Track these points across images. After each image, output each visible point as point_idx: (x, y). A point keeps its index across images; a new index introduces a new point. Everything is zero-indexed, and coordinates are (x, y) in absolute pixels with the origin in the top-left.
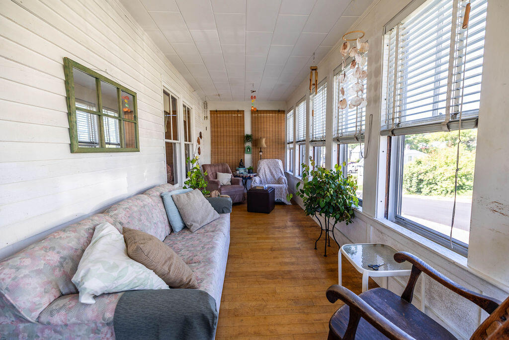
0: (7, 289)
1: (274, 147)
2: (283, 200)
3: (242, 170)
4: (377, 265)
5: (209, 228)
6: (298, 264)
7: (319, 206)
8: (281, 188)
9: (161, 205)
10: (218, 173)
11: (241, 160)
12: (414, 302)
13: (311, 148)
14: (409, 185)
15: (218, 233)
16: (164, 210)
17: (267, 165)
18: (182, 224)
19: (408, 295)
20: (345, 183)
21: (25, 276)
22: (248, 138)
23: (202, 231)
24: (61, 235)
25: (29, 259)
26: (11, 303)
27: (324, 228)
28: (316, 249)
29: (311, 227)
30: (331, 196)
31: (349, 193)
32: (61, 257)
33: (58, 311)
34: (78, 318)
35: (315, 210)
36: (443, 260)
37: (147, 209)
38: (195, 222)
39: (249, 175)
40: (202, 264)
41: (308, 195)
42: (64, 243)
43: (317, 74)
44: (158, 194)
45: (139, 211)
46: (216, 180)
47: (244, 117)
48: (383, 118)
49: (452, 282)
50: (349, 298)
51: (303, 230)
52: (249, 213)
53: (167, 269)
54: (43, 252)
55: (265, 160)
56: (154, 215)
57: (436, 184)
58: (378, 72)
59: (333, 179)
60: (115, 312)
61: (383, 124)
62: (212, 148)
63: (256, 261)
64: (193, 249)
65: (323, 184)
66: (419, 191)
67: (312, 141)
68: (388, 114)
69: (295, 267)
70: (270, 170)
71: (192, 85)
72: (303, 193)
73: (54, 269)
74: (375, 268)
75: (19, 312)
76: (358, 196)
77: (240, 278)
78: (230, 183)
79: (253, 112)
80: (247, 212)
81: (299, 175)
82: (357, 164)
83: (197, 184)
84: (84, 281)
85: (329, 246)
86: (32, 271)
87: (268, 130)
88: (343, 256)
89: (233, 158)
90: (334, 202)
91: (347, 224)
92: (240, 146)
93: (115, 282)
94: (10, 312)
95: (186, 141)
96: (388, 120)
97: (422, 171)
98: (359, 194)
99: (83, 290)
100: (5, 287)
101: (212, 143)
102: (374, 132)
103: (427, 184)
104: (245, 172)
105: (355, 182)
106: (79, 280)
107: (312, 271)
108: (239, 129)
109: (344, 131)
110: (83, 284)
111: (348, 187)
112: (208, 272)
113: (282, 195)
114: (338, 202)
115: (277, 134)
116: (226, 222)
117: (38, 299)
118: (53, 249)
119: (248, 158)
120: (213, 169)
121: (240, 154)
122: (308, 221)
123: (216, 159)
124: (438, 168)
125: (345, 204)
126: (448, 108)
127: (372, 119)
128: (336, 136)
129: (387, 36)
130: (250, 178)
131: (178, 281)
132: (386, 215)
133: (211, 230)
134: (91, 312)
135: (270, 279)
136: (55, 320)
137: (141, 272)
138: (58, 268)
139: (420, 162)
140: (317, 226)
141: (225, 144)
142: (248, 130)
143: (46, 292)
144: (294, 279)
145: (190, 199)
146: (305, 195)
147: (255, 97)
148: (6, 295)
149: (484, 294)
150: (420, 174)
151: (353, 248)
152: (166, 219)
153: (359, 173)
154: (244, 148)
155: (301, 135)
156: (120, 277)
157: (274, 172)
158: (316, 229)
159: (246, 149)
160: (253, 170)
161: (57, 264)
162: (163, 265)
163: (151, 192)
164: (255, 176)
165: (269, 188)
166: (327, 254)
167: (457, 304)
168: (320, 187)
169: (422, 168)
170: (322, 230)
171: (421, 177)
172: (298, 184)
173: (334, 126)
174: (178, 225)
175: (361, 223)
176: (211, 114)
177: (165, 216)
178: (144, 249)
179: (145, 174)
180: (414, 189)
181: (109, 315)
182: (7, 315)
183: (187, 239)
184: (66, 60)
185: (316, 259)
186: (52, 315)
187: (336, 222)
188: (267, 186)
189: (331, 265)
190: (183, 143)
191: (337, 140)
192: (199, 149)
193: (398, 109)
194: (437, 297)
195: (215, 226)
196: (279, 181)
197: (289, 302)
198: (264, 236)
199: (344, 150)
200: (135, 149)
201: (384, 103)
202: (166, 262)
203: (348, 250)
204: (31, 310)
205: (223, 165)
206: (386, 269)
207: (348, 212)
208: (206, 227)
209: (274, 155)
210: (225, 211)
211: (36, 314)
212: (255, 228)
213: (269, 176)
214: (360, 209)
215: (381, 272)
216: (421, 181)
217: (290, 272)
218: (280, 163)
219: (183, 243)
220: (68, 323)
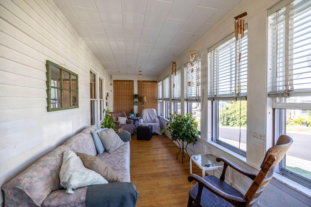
0: (27, 189)
1: (151, 101)
2: (157, 132)
3: (132, 115)
4: (209, 165)
5: (119, 151)
6: (168, 168)
7: (179, 136)
8: (156, 125)
9: (91, 138)
10: (118, 117)
11: (132, 109)
12: (225, 181)
13: (172, 103)
14: (223, 121)
15: (125, 153)
16: (93, 141)
17: (148, 112)
18: (104, 149)
19: (223, 178)
20: (192, 123)
21: (36, 181)
22: (136, 96)
23: (116, 152)
24: (47, 159)
25: (35, 172)
26: (28, 196)
27: (181, 147)
28: (177, 159)
29: (174, 147)
30: (185, 130)
31: (194, 128)
32: (50, 171)
33: (54, 199)
34: (66, 202)
35: (177, 137)
36: (237, 160)
37: (85, 141)
38: (111, 147)
39: (137, 118)
40: (121, 171)
41: (173, 129)
42: (50, 162)
43: (176, 65)
44: (89, 132)
45: (82, 143)
46: (118, 122)
47: (133, 84)
48: (209, 92)
49: (240, 169)
50: (198, 179)
51: (169, 149)
52: (138, 140)
53: (106, 174)
54: (41, 168)
55: (146, 109)
56: (89, 145)
57: (236, 120)
58: (206, 69)
59: (186, 121)
60: (86, 196)
61: (209, 94)
62: (114, 102)
63: (145, 168)
64: (113, 163)
65: (181, 124)
66: (228, 124)
67: (173, 100)
68: (211, 90)
69: (167, 169)
70: (149, 115)
71: (104, 66)
72: (170, 129)
73: (48, 177)
74: (208, 166)
75: (32, 201)
76: (198, 130)
77: (138, 178)
78: (126, 123)
79: (139, 81)
80: (136, 140)
81: (166, 118)
82: (196, 109)
83: (110, 125)
84: (70, 181)
85: (184, 157)
86: (39, 178)
87: (148, 92)
88: (192, 161)
89: (127, 108)
90: (187, 133)
91: (193, 145)
92: (131, 101)
93: (84, 181)
94: (26, 202)
95: (100, 99)
96: (211, 93)
97: (229, 113)
98: (199, 129)
99: (69, 186)
100: (26, 187)
101: (114, 99)
102: (205, 98)
103: (232, 120)
104: (134, 116)
105: (196, 122)
106: (67, 181)
107: (177, 171)
108: (131, 91)
109: (190, 96)
110: (70, 182)
111: (193, 125)
112: (125, 174)
113: (156, 130)
114: (188, 133)
115: (152, 94)
116: (128, 146)
117: (42, 193)
118: (46, 166)
119: (136, 108)
120: (115, 115)
121: (131, 105)
122: (172, 144)
123: (117, 108)
124: (236, 111)
125: (192, 134)
126: (236, 91)
127: (204, 92)
128: (186, 98)
129: (209, 54)
130: (137, 120)
131: (111, 180)
132: (212, 140)
133: (121, 151)
134: (73, 198)
135: (154, 177)
136: (53, 204)
137: (96, 175)
138: (50, 176)
139: (227, 109)
140: (177, 146)
141: (122, 100)
142: (136, 92)
143: (46, 190)
144: (167, 176)
145: (108, 134)
146: (171, 130)
147: (141, 74)
148: (26, 192)
149: (253, 173)
150: (228, 115)
151: (196, 157)
152: (95, 146)
153: (197, 114)
154: (134, 102)
155: (167, 95)
156: (87, 178)
157: (152, 116)
158: (176, 148)
159: (135, 103)
160: (139, 115)
161: (49, 174)
162: (104, 172)
163: (85, 131)
164: (140, 118)
165: (149, 125)
166: (183, 161)
167: (244, 180)
168: (179, 125)
169: (229, 112)
170: (180, 148)
171: (228, 116)
172: (167, 124)
173: (185, 93)
174: (101, 150)
175: (200, 144)
176: (114, 82)
177: (94, 145)
178: (95, 163)
179: (80, 120)
180: (225, 123)
181: (83, 198)
182: (24, 204)
183: (108, 158)
184: (47, 61)
185: (178, 165)
186: (50, 201)
187: (188, 144)
188: (148, 124)
189: (186, 167)
190: (99, 100)
191: (187, 100)
192: (107, 103)
193: (215, 88)
194: (236, 178)
195: (123, 149)
196: (154, 121)
197: (166, 188)
198: (148, 153)
199: (190, 105)
200: (77, 106)
201: (209, 84)
202: (105, 170)
203: (194, 158)
204: (39, 200)
205: (121, 112)
206: (213, 166)
207: (194, 138)
208: (117, 150)
209: (151, 106)
210: (127, 140)
211: (41, 202)
212: (143, 149)
213: (148, 118)
214: (200, 136)
215: (211, 168)
216: (229, 118)
217: (165, 172)
218: (155, 111)
219: (107, 160)
220: (60, 204)
